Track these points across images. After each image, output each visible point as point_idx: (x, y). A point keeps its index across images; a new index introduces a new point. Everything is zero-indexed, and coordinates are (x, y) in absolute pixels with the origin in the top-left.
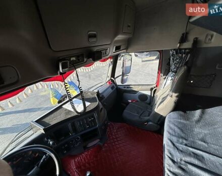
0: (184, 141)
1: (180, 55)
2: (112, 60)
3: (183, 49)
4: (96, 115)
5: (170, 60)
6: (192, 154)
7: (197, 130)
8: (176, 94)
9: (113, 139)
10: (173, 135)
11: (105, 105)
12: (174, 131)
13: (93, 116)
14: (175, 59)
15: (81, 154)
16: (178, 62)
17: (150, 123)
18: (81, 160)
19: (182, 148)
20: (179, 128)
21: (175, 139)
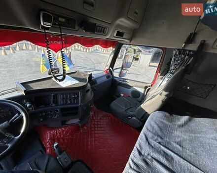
0: (159, 140)
1: (183, 56)
2: (114, 49)
3: (187, 50)
4: (80, 94)
5: (171, 59)
6: (162, 152)
7: (177, 133)
8: (166, 93)
9: (95, 124)
10: (150, 131)
11: (95, 90)
12: (153, 128)
13: (77, 94)
14: (177, 59)
15: (58, 128)
16: (179, 64)
17: (134, 118)
18: (57, 134)
19: (154, 145)
20: (159, 127)
21: (150, 135)
